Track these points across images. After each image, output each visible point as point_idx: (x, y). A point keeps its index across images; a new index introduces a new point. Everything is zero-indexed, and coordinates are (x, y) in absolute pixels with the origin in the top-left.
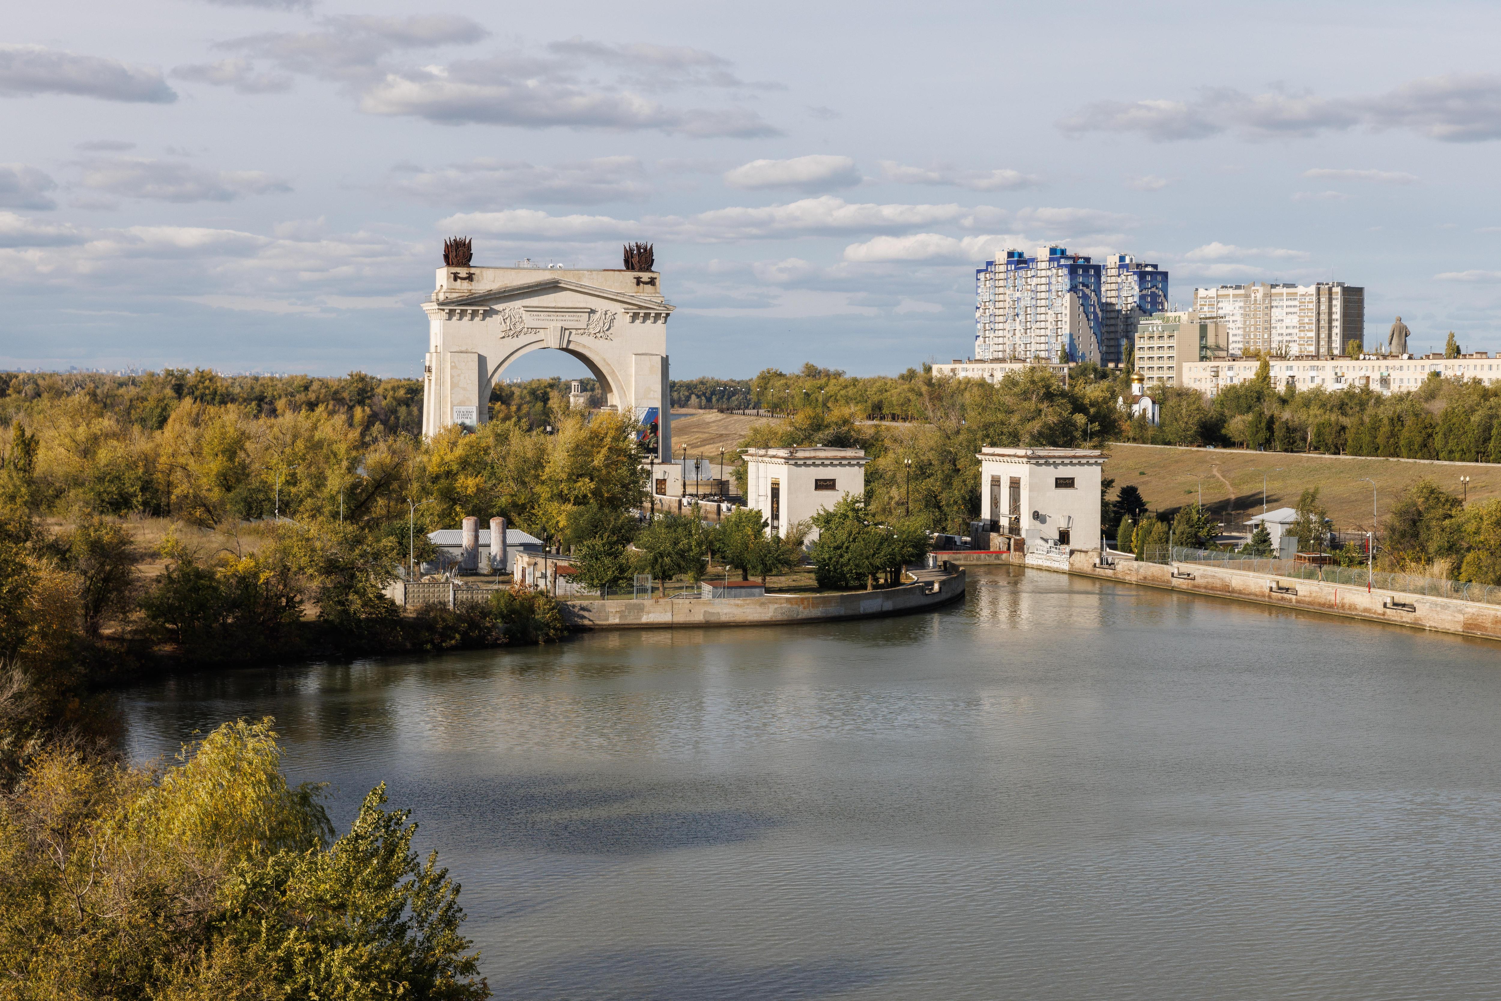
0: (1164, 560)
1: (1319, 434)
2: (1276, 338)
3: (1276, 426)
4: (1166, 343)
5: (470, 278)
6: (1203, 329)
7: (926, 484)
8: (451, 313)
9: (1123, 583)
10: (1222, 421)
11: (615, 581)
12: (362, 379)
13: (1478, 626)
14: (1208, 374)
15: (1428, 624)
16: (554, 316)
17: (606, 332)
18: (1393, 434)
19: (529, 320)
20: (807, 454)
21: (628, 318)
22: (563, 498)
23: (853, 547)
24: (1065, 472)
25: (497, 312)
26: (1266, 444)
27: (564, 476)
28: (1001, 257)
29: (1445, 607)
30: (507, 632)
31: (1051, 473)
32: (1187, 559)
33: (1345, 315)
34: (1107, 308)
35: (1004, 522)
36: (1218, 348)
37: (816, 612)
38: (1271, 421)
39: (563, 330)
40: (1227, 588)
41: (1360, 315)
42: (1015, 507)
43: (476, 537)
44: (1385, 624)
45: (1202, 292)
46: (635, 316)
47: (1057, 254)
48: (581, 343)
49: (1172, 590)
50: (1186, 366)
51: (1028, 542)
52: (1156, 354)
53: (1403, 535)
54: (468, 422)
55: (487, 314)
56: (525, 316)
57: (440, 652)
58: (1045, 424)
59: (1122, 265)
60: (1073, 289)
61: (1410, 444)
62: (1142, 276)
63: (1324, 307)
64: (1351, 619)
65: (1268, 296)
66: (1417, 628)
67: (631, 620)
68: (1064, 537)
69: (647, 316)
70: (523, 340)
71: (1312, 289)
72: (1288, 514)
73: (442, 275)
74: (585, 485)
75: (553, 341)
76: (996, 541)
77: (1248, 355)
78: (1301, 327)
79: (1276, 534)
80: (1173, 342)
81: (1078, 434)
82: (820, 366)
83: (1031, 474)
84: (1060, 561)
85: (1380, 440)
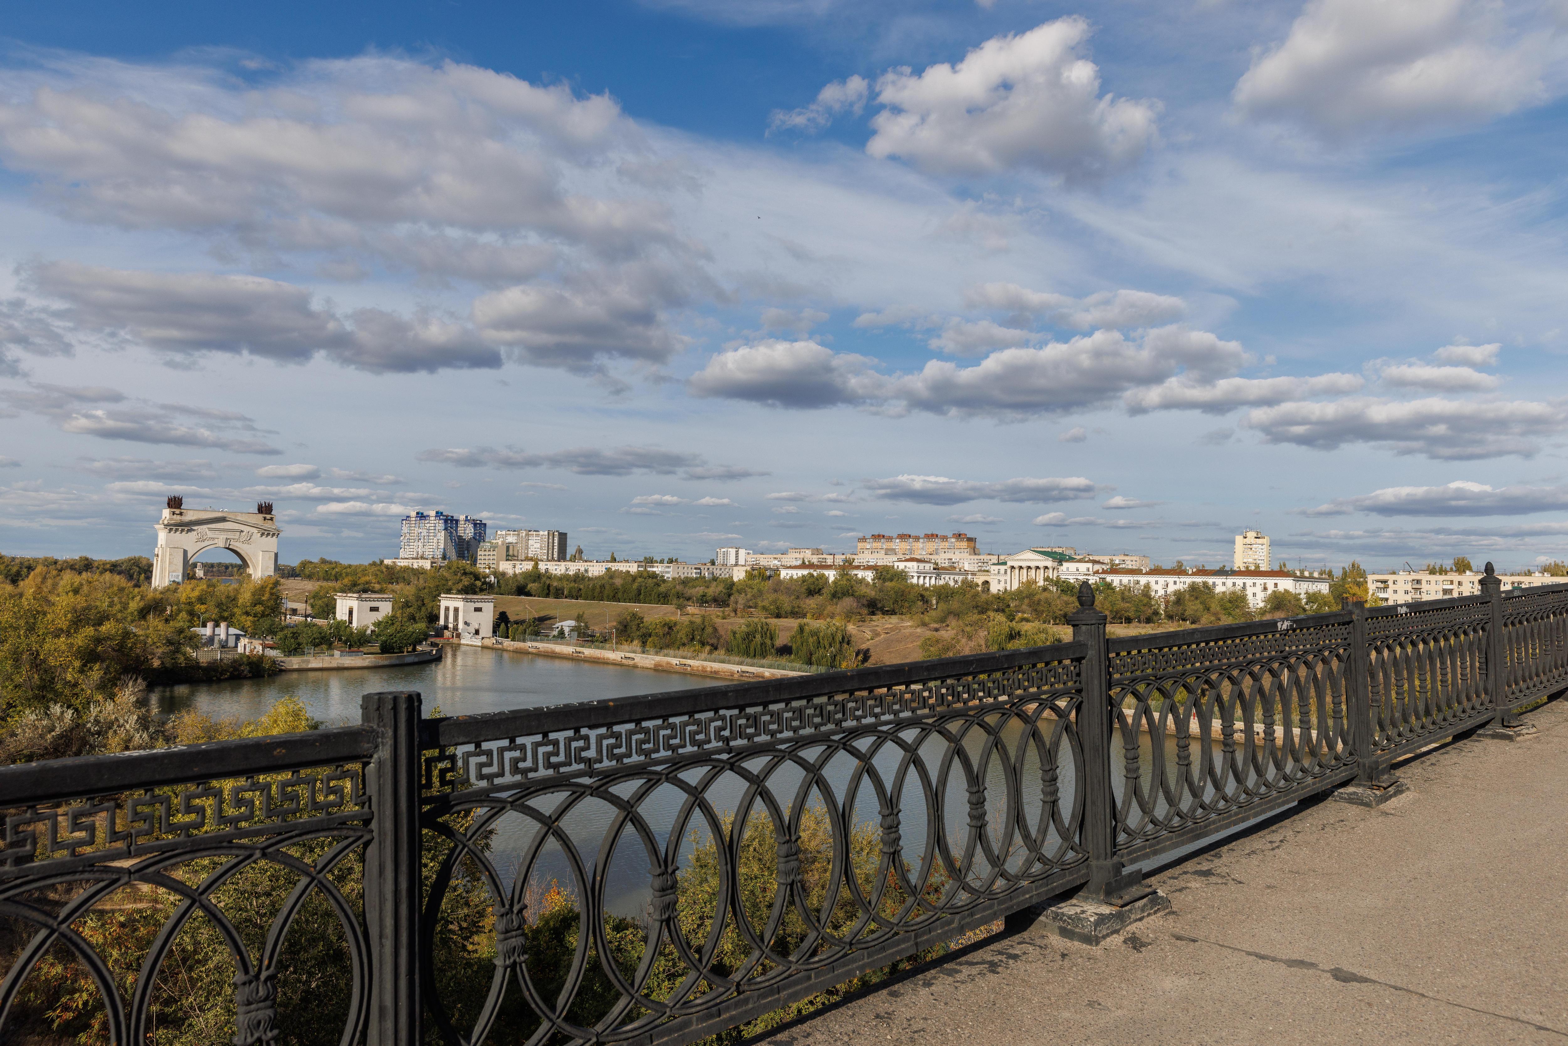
0: (524, 641)
1: (570, 592)
2: (530, 552)
3: (551, 588)
4: (491, 553)
5: (181, 514)
6: (508, 548)
7: (411, 610)
8: (170, 530)
9: (506, 650)
10: (525, 586)
11: (295, 649)
12: (87, 559)
13: (660, 666)
14: (511, 566)
15: (639, 665)
16: (222, 533)
17: (248, 540)
18: (601, 592)
19: (210, 534)
20: (367, 596)
21: (259, 535)
22: (247, 614)
23: (398, 635)
24: (478, 605)
25: (194, 530)
26: (547, 595)
27: (248, 604)
28: (413, 514)
29: (647, 658)
30: (250, 672)
31: (473, 605)
32: (534, 641)
33: (559, 544)
34: (460, 537)
35: (451, 626)
36: (514, 556)
37: (386, 662)
38: (549, 586)
39: (227, 539)
40: (553, 652)
41: (566, 544)
42: (456, 618)
43: (214, 631)
44: (621, 665)
45: (499, 532)
46: (262, 534)
47: (439, 514)
48: (235, 545)
49: (529, 653)
50: (501, 563)
51: (462, 634)
52: (487, 558)
53: (622, 631)
54: (177, 580)
55: (188, 531)
56: (208, 532)
57: (219, 681)
58: (464, 586)
59: (467, 520)
60: (446, 529)
61: (608, 596)
62: (475, 525)
63: (551, 541)
64: (607, 664)
65: (528, 535)
66: (635, 667)
67: (304, 666)
68: (477, 632)
69: (268, 535)
70: (206, 543)
71: (546, 533)
72: (572, 623)
73: (166, 513)
74: (259, 608)
75: (221, 544)
76: (447, 634)
77: (528, 559)
78: (541, 548)
79: (567, 630)
80: (495, 553)
81: (477, 590)
82: (328, 558)
83: (464, 606)
84: (478, 642)
85: (596, 594)
